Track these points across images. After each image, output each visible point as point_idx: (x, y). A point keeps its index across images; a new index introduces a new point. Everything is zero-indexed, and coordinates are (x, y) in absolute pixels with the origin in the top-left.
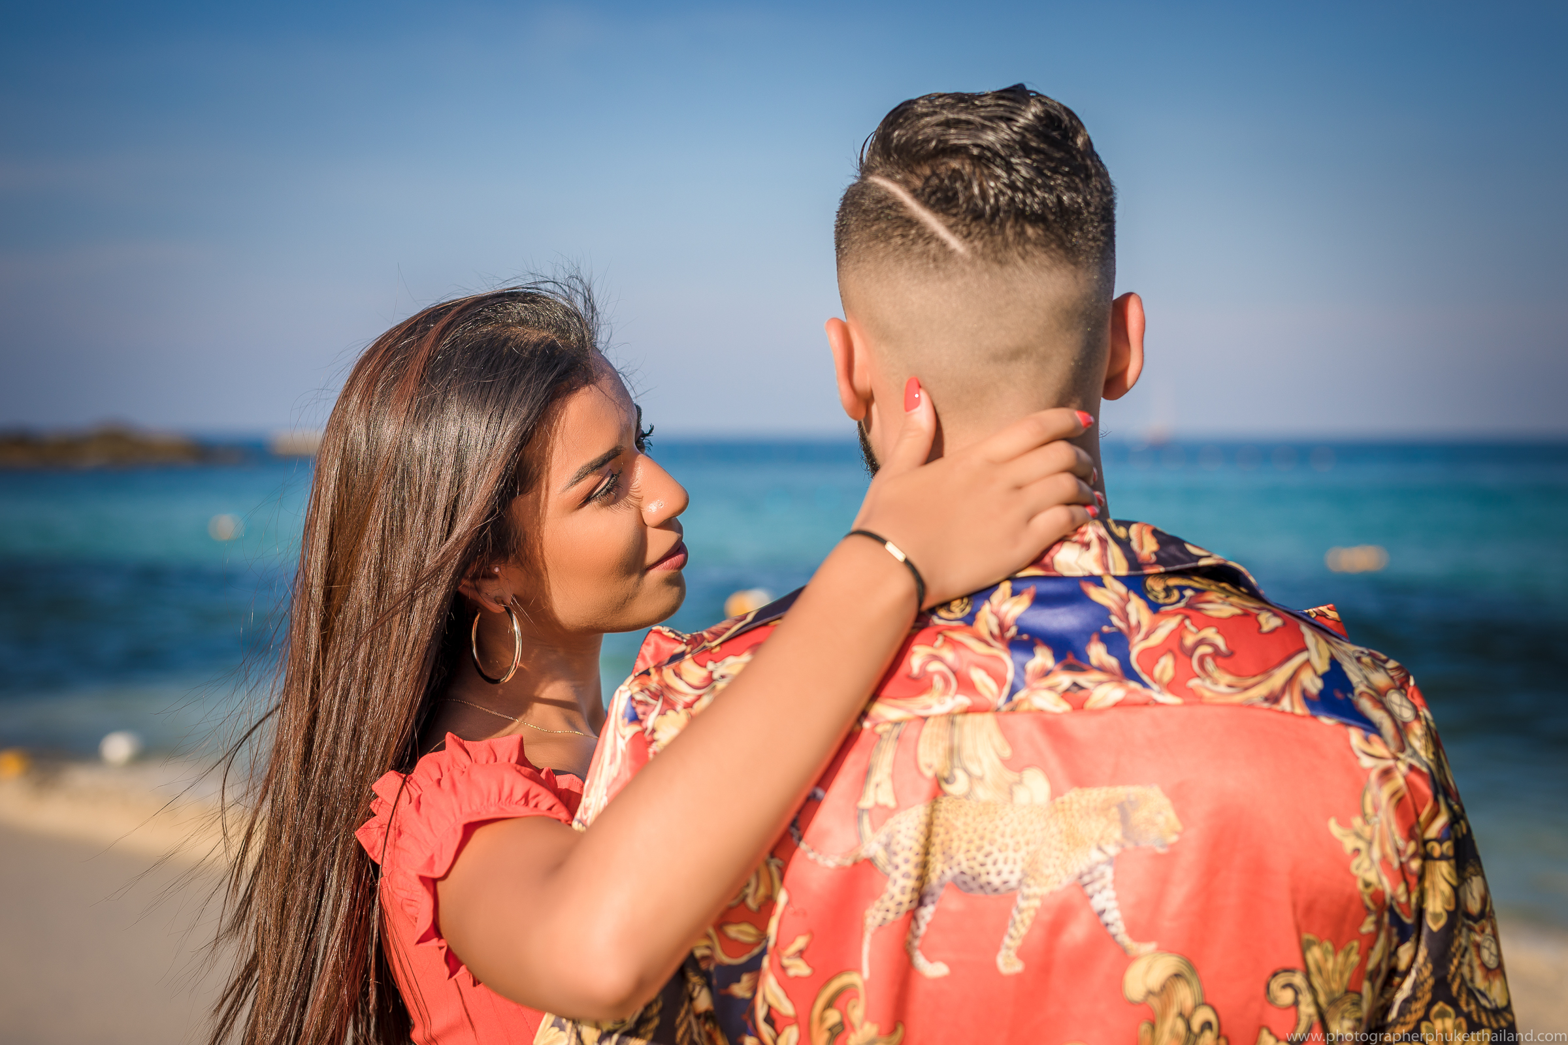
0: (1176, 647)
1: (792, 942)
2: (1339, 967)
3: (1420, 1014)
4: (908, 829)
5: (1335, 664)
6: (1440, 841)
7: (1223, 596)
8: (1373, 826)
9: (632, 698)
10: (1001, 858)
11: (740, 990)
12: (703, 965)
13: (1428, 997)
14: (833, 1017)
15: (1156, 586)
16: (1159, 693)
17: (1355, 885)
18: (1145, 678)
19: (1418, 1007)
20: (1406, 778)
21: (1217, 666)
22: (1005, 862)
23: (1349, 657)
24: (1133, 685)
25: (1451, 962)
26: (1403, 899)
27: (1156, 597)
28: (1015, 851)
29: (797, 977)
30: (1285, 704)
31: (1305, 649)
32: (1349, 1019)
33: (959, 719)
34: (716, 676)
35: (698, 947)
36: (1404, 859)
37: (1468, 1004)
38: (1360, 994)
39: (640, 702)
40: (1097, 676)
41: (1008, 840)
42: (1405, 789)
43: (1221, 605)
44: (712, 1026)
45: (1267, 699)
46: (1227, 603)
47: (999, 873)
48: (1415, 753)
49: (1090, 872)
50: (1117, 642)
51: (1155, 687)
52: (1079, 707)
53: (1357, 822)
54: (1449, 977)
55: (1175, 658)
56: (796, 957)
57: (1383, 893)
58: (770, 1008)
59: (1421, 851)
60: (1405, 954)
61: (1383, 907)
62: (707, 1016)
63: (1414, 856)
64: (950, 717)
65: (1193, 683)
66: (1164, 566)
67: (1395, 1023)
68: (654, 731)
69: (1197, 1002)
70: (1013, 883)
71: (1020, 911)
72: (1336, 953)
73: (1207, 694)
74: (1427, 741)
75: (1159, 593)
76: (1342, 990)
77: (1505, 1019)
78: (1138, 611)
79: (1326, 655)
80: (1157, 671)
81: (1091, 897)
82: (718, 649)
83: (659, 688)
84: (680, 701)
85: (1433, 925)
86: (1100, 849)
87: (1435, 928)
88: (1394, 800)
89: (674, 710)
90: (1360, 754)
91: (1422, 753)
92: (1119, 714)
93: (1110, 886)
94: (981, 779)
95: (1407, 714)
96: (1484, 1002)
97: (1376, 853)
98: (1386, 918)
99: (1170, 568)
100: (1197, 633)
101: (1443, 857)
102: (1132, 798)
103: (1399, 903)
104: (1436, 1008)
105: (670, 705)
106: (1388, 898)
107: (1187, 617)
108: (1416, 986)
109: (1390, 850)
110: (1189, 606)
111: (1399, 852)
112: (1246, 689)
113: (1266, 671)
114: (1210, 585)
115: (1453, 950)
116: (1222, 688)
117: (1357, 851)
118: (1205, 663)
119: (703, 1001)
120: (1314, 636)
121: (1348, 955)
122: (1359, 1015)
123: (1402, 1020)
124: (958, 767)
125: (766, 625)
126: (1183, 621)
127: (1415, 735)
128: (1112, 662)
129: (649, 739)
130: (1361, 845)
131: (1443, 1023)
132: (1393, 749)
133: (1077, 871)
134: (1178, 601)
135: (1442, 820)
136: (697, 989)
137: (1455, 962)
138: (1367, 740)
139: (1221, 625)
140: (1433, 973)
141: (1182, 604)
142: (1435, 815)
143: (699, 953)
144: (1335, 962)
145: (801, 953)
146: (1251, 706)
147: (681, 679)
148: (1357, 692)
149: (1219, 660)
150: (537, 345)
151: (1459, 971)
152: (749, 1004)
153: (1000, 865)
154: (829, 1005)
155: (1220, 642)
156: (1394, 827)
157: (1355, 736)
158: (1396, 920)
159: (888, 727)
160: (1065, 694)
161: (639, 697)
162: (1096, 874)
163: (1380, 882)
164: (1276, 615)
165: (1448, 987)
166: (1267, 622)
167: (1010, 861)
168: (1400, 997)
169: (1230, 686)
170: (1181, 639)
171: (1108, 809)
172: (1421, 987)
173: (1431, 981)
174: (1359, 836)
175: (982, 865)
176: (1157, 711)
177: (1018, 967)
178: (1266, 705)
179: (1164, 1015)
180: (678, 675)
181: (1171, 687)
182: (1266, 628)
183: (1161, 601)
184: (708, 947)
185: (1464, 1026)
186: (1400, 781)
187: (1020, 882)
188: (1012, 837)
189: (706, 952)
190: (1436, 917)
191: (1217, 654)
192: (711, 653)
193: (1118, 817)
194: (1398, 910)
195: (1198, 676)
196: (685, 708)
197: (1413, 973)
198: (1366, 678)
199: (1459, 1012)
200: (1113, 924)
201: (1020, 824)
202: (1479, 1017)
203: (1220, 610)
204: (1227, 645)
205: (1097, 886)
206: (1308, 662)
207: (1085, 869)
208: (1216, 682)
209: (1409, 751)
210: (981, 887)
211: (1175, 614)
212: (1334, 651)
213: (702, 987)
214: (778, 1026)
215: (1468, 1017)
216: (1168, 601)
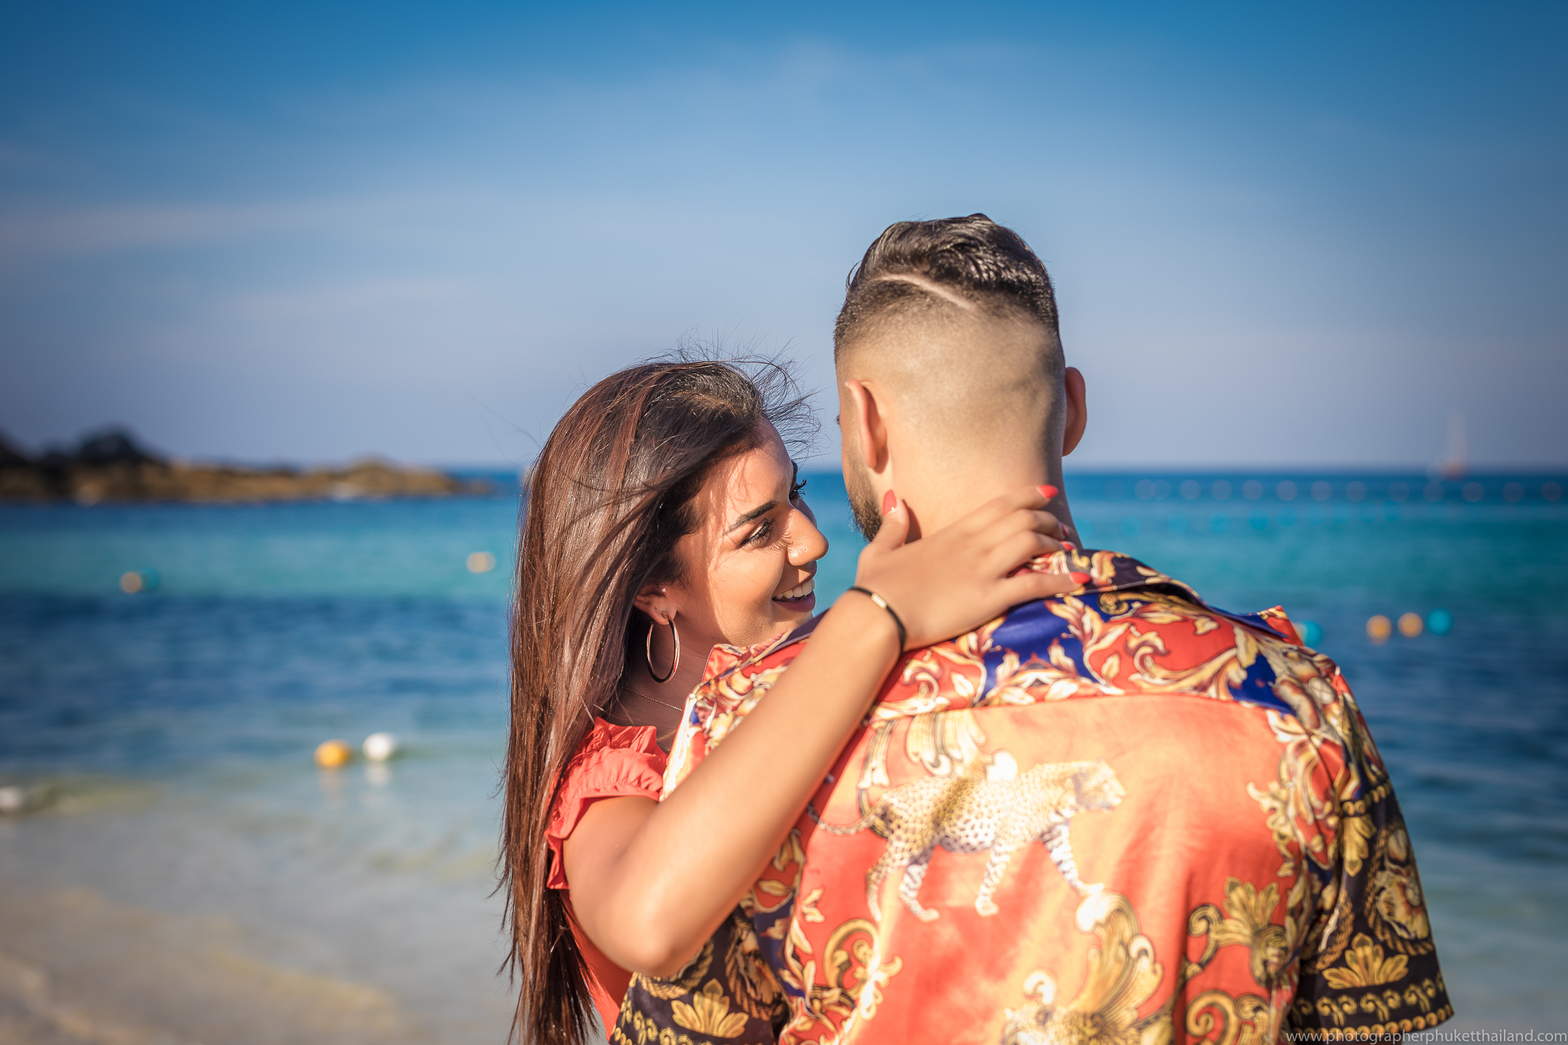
0: (1123, 650)
1: (810, 894)
2: (1260, 904)
3: (1344, 944)
4: (900, 802)
5: (1261, 659)
6: (1353, 801)
7: (1166, 606)
8: (1288, 790)
9: (696, 706)
10: (977, 823)
11: (775, 932)
12: (749, 914)
13: (1350, 930)
14: (842, 956)
15: (1109, 602)
16: (1106, 686)
17: (1271, 838)
18: (1095, 675)
19: (1342, 939)
20: (1318, 750)
21: (1155, 663)
22: (981, 827)
23: (1277, 653)
24: (1085, 681)
25: (1366, 900)
26: (1318, 849)
27: (1108, 610)
28: (989, 818)
29: (813, 923)
30: (1212, 691)
31: (1235, 646)
32: (1274, 947)
33: (941, 716)
34: (756, 684)
35: (742, 900)
36: (1319, 817)
37: (1383, 934)
38: (1283, 927)
39: (701, 709)
40: (1055, 674)
41: (983, 809)
42: (1317, 759)
43: (1163, 614)
44: (761, 962)
45: (1196, 688)
46: (1170, 611)
47: (976, 836)
48: (1331, 728)
49: (1050, 832)
50: (1074, 647)
51: (1103, 681)
52: (1041, 699)
53: (1274, 786)
54: (1366, 912)
55: (1121, 658)
56: (813, 907)
57: (1298, 844)
58: (795, 947)
59: (1337, 809)
60: (1328, 895)
61: (1300, 856)
62: (756, 955)
63: (1331, 814)
64: (933, 715)
65: (1135, 677)
66: (1117, 585)
67: (1325, 952)
68: (710, 730)
69: (1134, 933)
70: (988, 843)
71: (994, 865)
72: (1257, 892)
73: (1145, 686)
74: (1344, 719)
75: (1111, 606)
76: (1265, 923)
77: (1424, 948)
78: (1092, 621)
79: (1253, 651)
80: (1105, 669)
81: (1050, 851)
82: (760, 663)
83: (714, 696)
84: (730, 705)
85: (1350, 871)
86: (1058, 812)
87: (1352, 873)
88: (1310, 769)
89: (725, 713)
90: (1276, 731)
91: (1339, 729)
92: (1074, 706)
93: (1066, 842)
94: (961, 761)
95: (1326, 697)
96: (1401, 933)
97: (1291, 811)
98: (1305, 865)
99: (1122, 586)
100: (1140, 637)
101: (1356, 815)
102: (1084, 771)
103: (1314, 853)
104: (1357, 939)
105: (722, 709)
106: (1303, 848)
107: (1133, 624)
108: (1339, 922)
109: (1304, 809)
110: (1135, 616)
111: (1313, 810)
112: (1179, 680)
113: (1197, 665)
114: (1157, 598)
115: (1367, 889)
116: (1158, 681)
117: (1273, 810)
118: (1145, 661)
119: (750, 943)
120: (1246, 636)
121: (1268, 894)
122: (1283, 944)
123: (1329, 950)
124: (942, 754)
125: (796, 643)
126: (1129, 628)
127: (1334, 715)
128: (1069, 662)
129: (706, 737)
130: (1277, 804)
131: (1364, 951)
132: (1308, 726)
133: (1039, 831)
134: (1127, 612)
135: (1354, 784)
136: (745, 933)
137: (1370, 899)
138: (1283, 719)
139: (1160, 629)
140: (1353, 910)
141: (1129, 614)
142: (1347, 779)
143: (744, 904)
144: (1257, 900)
145: (816, 904)
146: (1182, 694)
147: (731, 688)
148: (1278, 681)
149: (1158, 659)
150: (715, 412)
151: (1373, 907)
152: (782, 943)
153: (977, 829)
154: (839, 947)
155: (1159, 644)
156: (1310, 790)
157: (1273, 716)
158: (1314, 867)
159: (883, 724)
160: (1029, 690)
161: (700, 705)
162: (1055, 833)
163: (1295, 834)
164: (1212, 620)
165: (1365, 920)
166: (1203, 625)
167: (985, 826)
168: (1328, 931)
169: (1165, 679)
170: (1126, 642)
171: (1064, 780)
172: (1343, 922)
173: (1351, 917)
174: (1275, 797)
175: (962, 830)
176: (1104, 701)
177: (993, 910)
178: (1195, 693)
179: (1109, 943)
180: (729, 685)
181: (1115, 681)
182: (1201, 631)
183: (1112, 612)
184: (751, 899)
185: (1381, 952)
186: (1312, 752)
187: (993, 842)
188: (986, 806)
189: (749, 903)
190: (1353, 864)
191: (1156, 653)
192: (755, 667)
193: (1072, 786)
194: (1313, 858)
195: (1138, 672)
196: (733, 711)
197: (1337, 912)
198: (1290, 669)
199: (1376, 941)
200: (1068, 872)
201: (993, 796)
202: (1395, 945)
203: (1162, 618)
204: (1164, 646)
205: (1055, 842)
206: (1235, 658)
207: (1045, 829)
208: (1153, 676)
209: (1324, 727)
210: (962, 847)
211: (1122, 622)
212: (1262, 648)
213: (749, 931)
214: (803, 960)
215: (1384, 944)
216: (1118, 612)
